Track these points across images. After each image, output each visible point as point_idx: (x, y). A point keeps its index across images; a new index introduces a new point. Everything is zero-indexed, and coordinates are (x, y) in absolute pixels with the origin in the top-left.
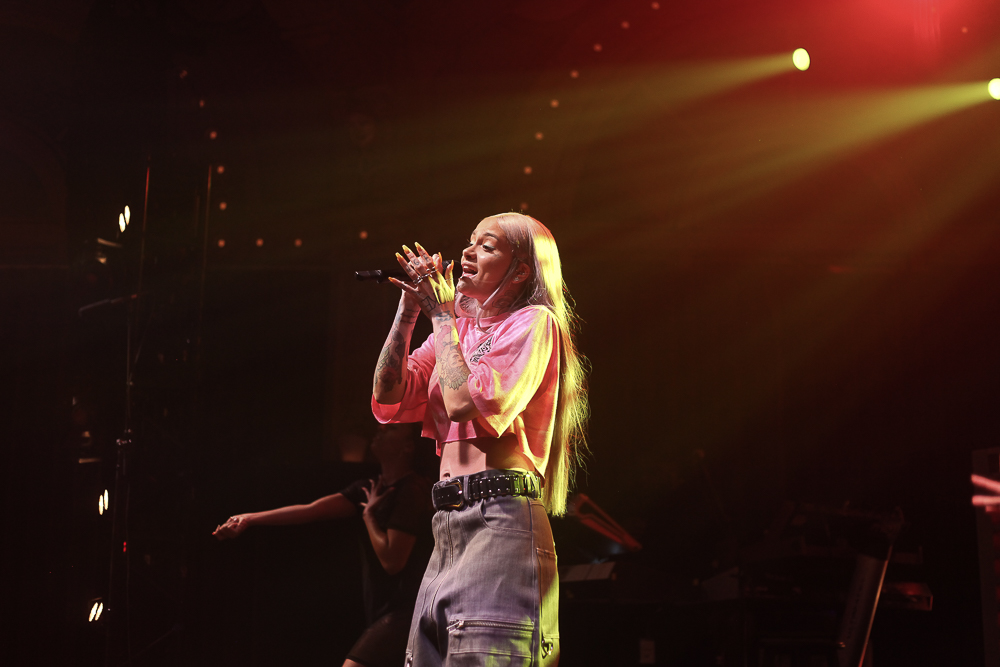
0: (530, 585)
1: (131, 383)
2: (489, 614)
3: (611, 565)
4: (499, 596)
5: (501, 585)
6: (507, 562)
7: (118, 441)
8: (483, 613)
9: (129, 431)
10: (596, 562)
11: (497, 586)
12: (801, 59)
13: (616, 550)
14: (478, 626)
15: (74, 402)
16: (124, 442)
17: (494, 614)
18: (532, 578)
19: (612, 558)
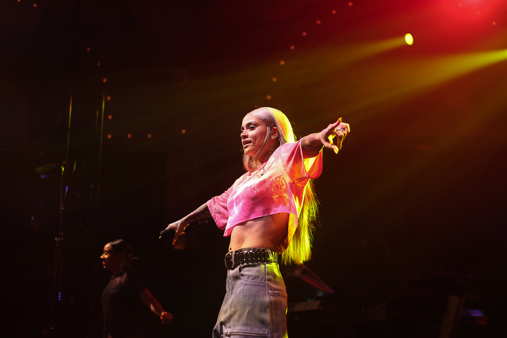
0: (265, 312)
1: (63, 208)
2: (242, 328)
3: (318, 302)
4: (247, 318)
5: (249, 312)
6: (252, 299)
7: (56, 239)
8: (239, 328)
9: (62, 233)
10: (310, 300)
11: (247, 312)
12: (409, 39)
13: (320, 294)
14: (236, 335)
15: (33, 218)
16: (59, 239)
17: (245, 328)
18: (266, 307)
19: (318, 298)
